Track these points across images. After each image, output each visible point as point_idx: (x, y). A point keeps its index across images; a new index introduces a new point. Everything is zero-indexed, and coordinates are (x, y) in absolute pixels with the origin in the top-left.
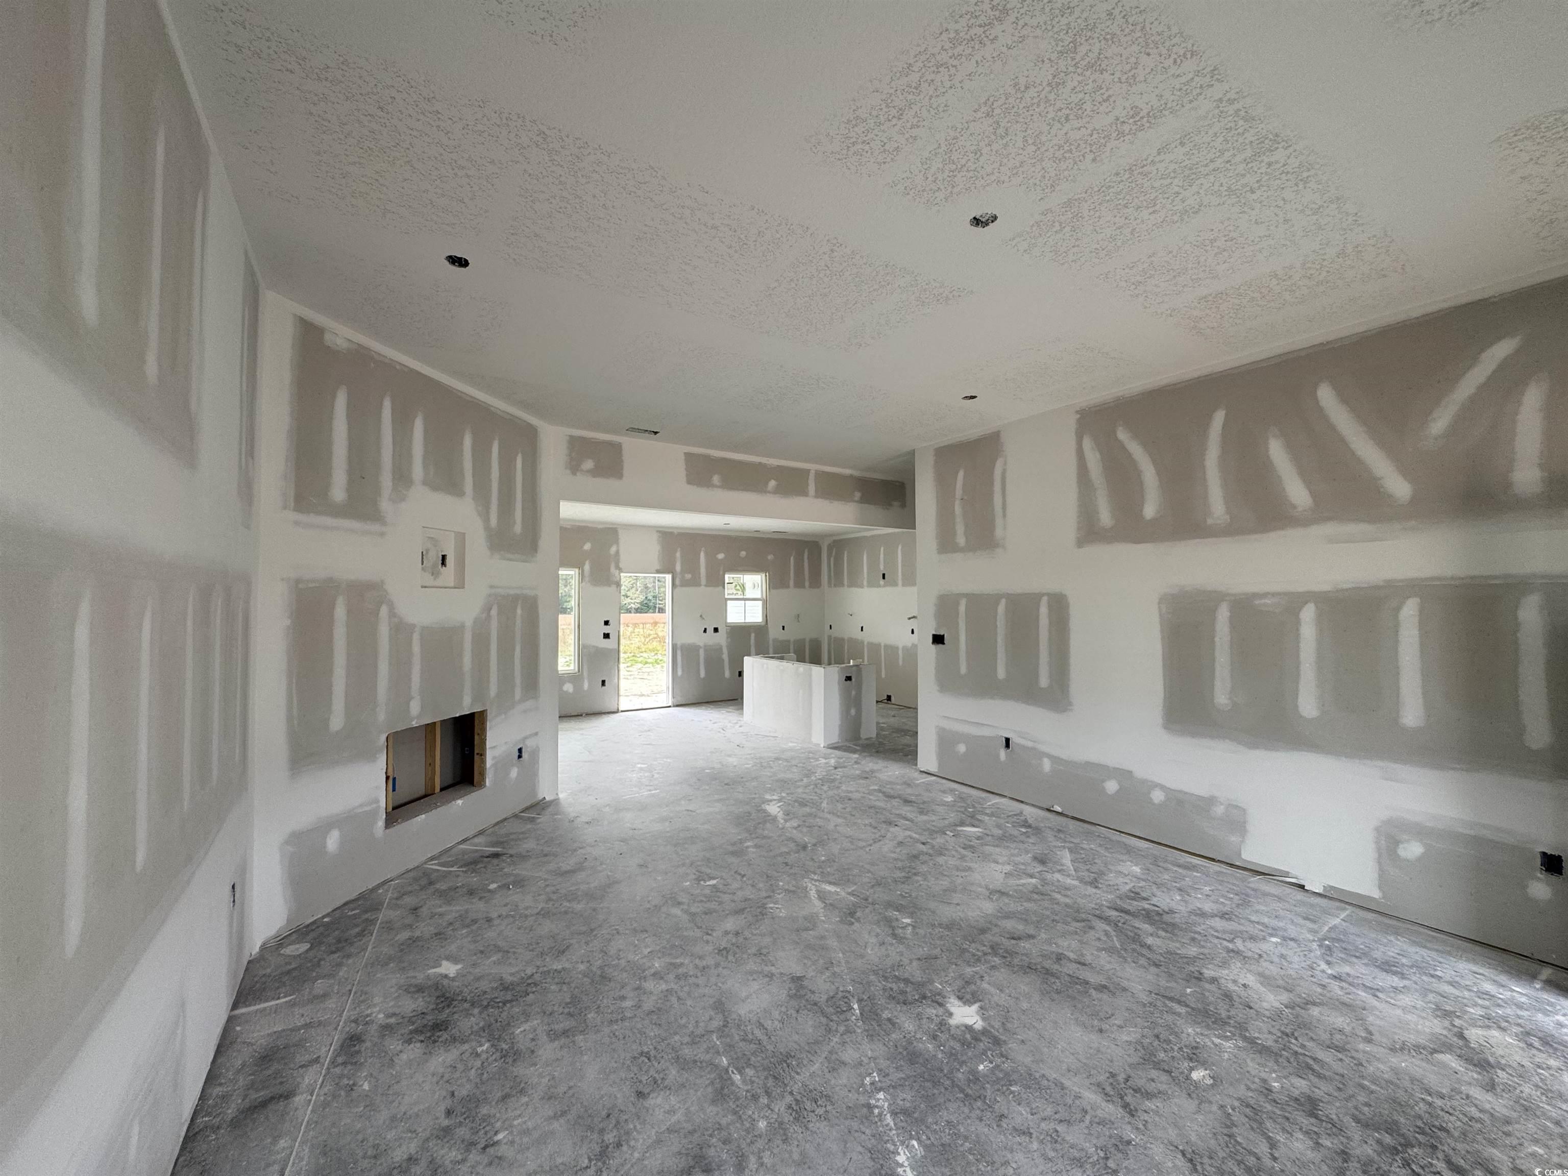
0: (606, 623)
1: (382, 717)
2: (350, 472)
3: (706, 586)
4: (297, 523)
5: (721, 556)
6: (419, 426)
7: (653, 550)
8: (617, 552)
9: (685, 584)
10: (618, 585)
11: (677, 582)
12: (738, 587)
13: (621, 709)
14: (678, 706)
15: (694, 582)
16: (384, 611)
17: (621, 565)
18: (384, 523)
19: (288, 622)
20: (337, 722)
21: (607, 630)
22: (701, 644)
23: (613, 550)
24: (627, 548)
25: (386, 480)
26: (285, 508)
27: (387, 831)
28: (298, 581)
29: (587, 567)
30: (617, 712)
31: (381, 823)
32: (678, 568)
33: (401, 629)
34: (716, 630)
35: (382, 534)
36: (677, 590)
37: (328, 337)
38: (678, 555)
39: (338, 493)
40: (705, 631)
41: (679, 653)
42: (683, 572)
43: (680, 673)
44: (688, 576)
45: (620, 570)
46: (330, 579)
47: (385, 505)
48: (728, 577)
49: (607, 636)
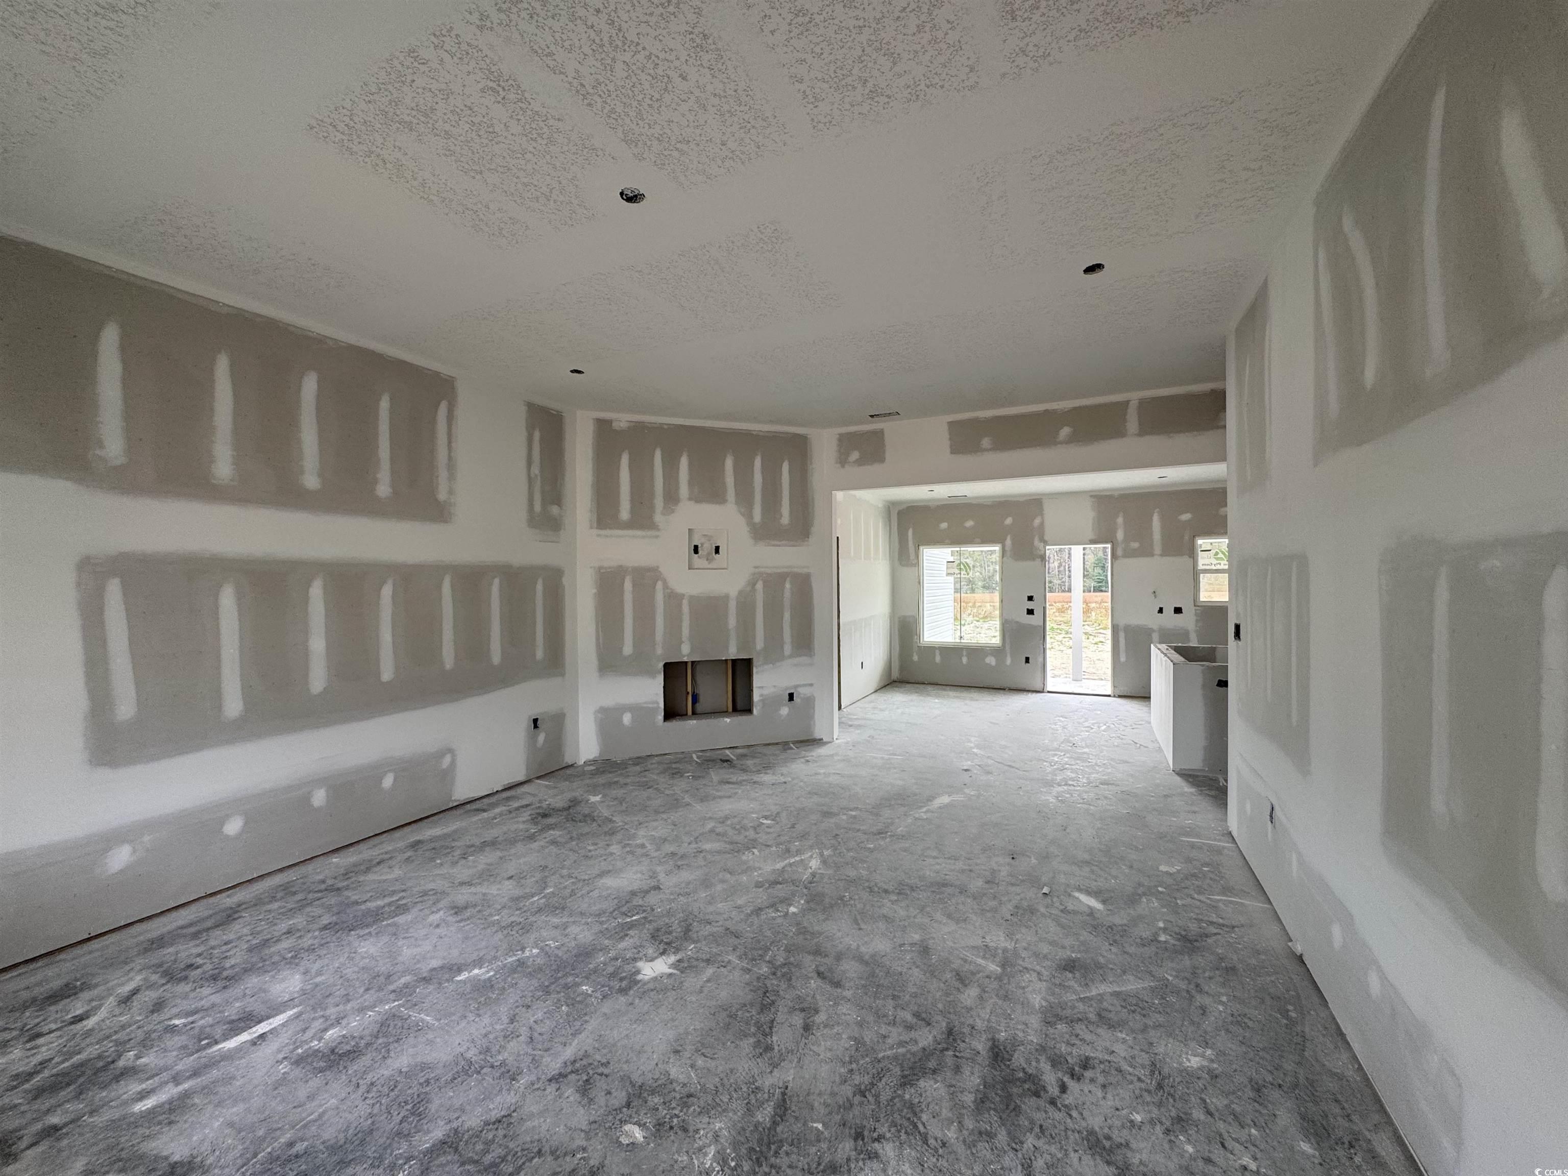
0: (1030, 598)
1: (659, 651)
2: (632, 501)
3: (1161, 555)
4: (599, 535)
5: (1186, 517)
6: (684, 462)
7: (1086, 517)
8: (1042, 524)
9: (1130, 554)
10: (1043, 558)
11: (1119, 552)
12: (1220, 555)
13: (1049, 688)
14: (1120, 696)
15: (1145, 551)
16: (659, 585)
17: (1046, 538)
18: (659, 530)
19: (594, 591)
20: (628, 649)
21: (1030, 605)
22: (1155, 627)
23: (1037, 521)
24: (1052, 518)
25: (659, 502)
26: (591, 528)
27: (669, 724)
28: (600, 568)
29: (1008, 542)
30: (1042, 692)
31: (661, 717)
32: (1120, 535)
33: (673, 598)
34: (1178, 610)
35: (657, 537)
36: (1117, 563)
37: (615, 425)
38: (1120, 520)
39: (625, 514)
40: (1161, 611)
41: (1122, 636)
42: (1127, 539)
43: (1123, 659)
44: (1135, 545)
45: (1046, 543)
46: (621, 566)
47: (658, 518)
48: (1201, 542)
49: (1030, 612)
